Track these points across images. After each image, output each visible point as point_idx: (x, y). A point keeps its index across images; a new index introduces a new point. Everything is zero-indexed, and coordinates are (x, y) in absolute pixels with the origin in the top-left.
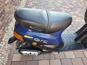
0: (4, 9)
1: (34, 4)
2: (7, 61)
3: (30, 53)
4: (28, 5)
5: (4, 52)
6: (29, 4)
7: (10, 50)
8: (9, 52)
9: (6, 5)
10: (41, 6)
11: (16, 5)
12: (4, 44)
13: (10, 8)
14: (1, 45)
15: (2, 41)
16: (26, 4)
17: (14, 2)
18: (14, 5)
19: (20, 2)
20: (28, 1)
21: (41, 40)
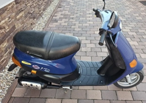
0: (15, 26)
1: (62, 16)
2: (4, 95)
3: (31, 85)
4: (54, 18)
5: (4, 83)
6: (56, 16)
7: (12, 82)
8: (10, 84)
9: (18, 20)
10: (73, 18)
11: (34, 18)
12: (6, 73)
13: (23, 23)
14: (2, 74)
15: (5, 68)
16: (51, 16)
17: (32, 15)
18: (31, 18)
19: (42, 13)
20: (55, 11)
21: (41, 68)
